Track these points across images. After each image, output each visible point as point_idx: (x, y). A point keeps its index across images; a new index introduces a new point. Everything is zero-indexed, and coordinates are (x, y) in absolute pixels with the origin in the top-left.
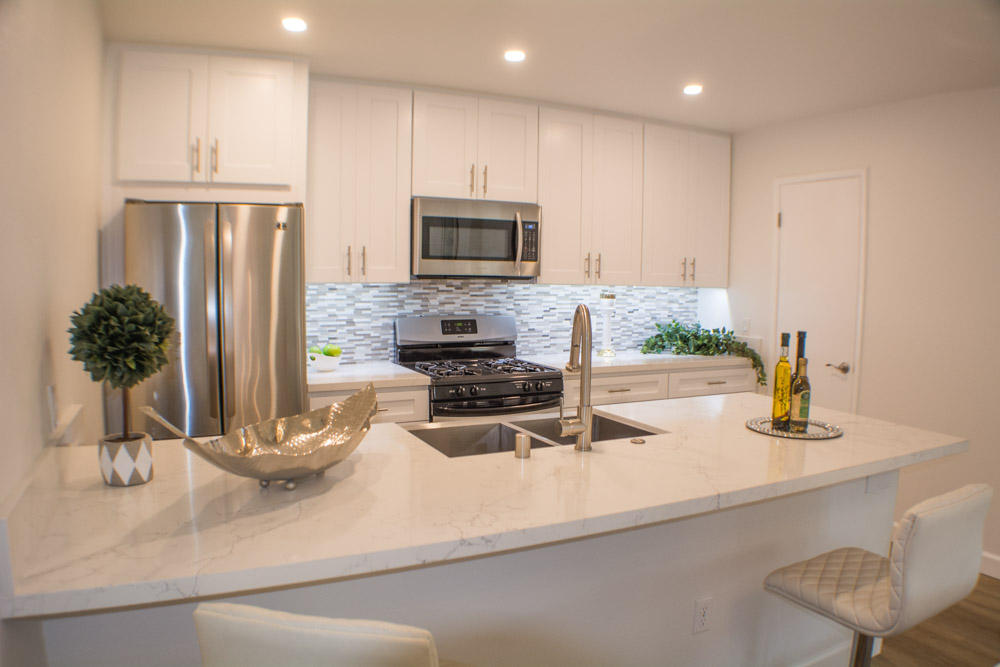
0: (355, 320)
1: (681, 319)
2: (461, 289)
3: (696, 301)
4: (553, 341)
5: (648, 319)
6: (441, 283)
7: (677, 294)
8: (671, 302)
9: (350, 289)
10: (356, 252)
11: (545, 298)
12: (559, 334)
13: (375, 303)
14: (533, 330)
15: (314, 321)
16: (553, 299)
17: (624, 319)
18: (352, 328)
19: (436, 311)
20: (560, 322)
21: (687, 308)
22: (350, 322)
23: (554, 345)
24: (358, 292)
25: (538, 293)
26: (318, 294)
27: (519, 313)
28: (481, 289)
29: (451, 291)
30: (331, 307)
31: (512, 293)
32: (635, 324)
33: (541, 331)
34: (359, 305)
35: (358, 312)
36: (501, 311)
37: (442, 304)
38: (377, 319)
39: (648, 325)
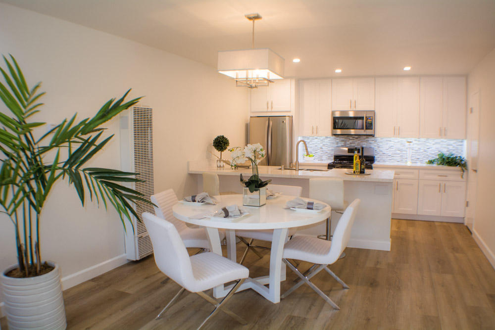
1: (454, 152)
2: (357, 139)
3: (462, 145)
4: (392, 158)
5: (437, 152)
6: (350, 137)
7: (452, 142)
8: (448, 145)
9: (322, 138)
10: (315, 127)
11: (389, 142)
12: (395, 155)
13: (329, 143)
14: (384, 153)
15: (311, 147)
16: (393, 143)
17: (425, 151)
18: (322, 150)
19: (349, 146)
20: (396, 151)
21: (457, 148)
22: (322, 148)
23: (393, 159)
24: (324, 139)
25: (387, 141)
27: (379, 147)
28: (365, 139)
29: (354, 139)
30: (316, 143)
31: (376, 140)
32: (431, 153)
33: (388, 154)
34: (324, 143)
35: (324, 145)
36: (372, 146)
37: (352, 143)
38: (329, 147)
39: (436, 154)
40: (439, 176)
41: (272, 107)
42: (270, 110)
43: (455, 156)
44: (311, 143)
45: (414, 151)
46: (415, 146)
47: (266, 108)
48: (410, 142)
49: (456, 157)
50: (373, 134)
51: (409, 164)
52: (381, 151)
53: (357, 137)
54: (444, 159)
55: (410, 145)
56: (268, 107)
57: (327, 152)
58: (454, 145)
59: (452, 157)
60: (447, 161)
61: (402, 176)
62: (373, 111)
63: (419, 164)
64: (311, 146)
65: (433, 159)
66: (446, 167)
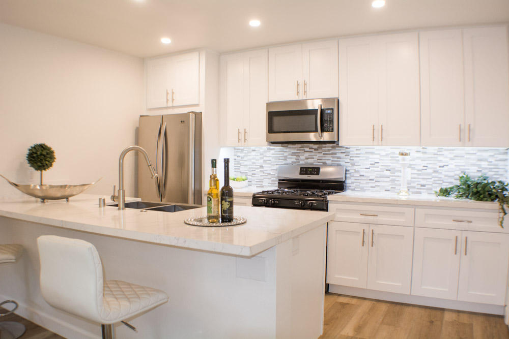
0: (264, 166)
1: (489, 174)
2: (317, 150)
3: (506, 160)
4: (377, 184)
5: (458, 172)
6: (307, 147)
7: (485, 155)
8: (481, 160)
10: (242, 131)
11: (371, 156)
12: (382, 179)
13: (273, 157)
14: (363, 175)
15: (246, 165)
16: (378, 156)
17: (435, 171)
18: (262, 169)
19: (303, 162)
20: (383, 171)
21: (497, 165)
22: (261, 167)
23: (378, 186)
25: (366, 153)
26: (248, 153)
27: (353, 165)
28: (329, 150)
29: (312, 151)
30: (253, 159)
31: (349, 152)
32: (446, 176)
33: (369, 177)
34: (265, 158)
35: (265, 161)
36: (341, 163)
37: (307, 158)
38: (274, 165)
39: (458, 177)
40: (455, 221)
41: (173, 100)
42: (170, 104)
43: (490, 181)
44: (245, 159)
45: (415, 172)
46: (418, 162)
48: (406, 154)
49: (494, 183)
50: (336, 140)
51: (404, 196)
52: (356, 171)
53: (316, 146)
54: (469, 186)
55: (404, 160)
56: (167, 100)
57: (269, 174)
58: (490, 160)
59: (486, 182)
60: (475, 190)
61: (382, 219)
63: (425, 196)
64: (246, 163)
65: (451, 186)
66: (472, 203)
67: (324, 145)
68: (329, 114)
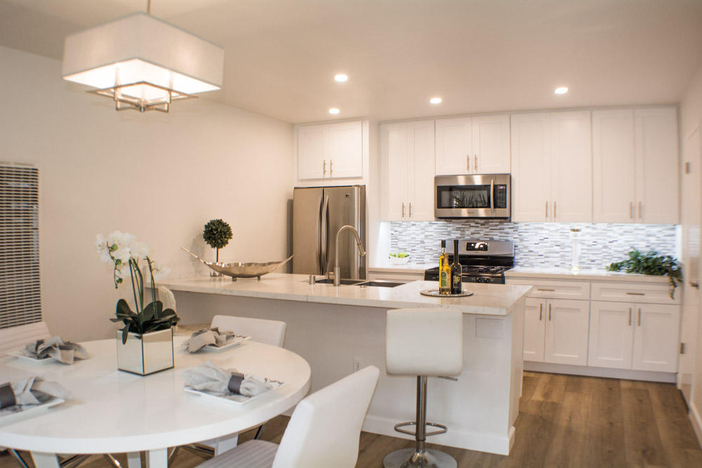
0: (425, 241)
1: (658, 249)
2: (484, 225)
3: (673, 235)
4: (547, 259)
5: (628, 248)
6: (472, 222)
7: (654, 230)
8: (649, 235)
9: (423, 225)
10: (407, 205)
11: (540, 231)
12: (551, 254)
13: (435, 232)
14: (532, 251)
15: (405, 241)
16: (547, 232)
17: (605, 247)
18: (423, 245)
19: (468, 238)
20: (552, 247)
21: (664, 240)
22: (422, 242)
23: (547, 262)
24: (426, 226)
26: (407, 227)
27: (522, 240)
28: (497, 225)
29: (478, 227)
30: (413, 233)
31: (517, 228)
32: (616, 251)
33: (538, 252)
34: (427, 233)
35: (426, 236)
36: (510, 238)
37: (473, 234)
38: (436, 241)
39: (626, 252)
40: (629, 294)
41: (331, 171)
42: (327, 175)
43: (659, 256)
44: (404, 233)
45: (585, 247)
46: (587, 237)
47: (322, 171)
48: (577, 230)
49: (662, 258)
50: (508, 216)
51: (575, 271)
52: (526, 247)
53: (483, 221)
54: (639, 261)
55: (575, 236)
56: (325, 171)
57: (431, 250)
58: (660, 235)
59: (655, 257)
60: (645, 265)
61: (557, 293)
62: (508, 174)
63: (594, 271)
64: (404, 238)
65: (620, 261)
66: (642, 277)
67: (491, 221)
68: (503, 189)
